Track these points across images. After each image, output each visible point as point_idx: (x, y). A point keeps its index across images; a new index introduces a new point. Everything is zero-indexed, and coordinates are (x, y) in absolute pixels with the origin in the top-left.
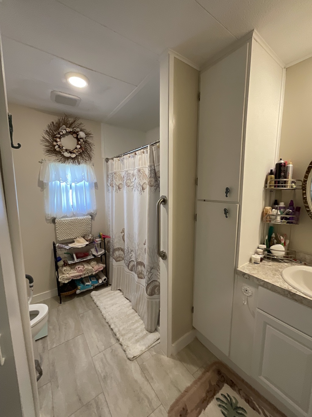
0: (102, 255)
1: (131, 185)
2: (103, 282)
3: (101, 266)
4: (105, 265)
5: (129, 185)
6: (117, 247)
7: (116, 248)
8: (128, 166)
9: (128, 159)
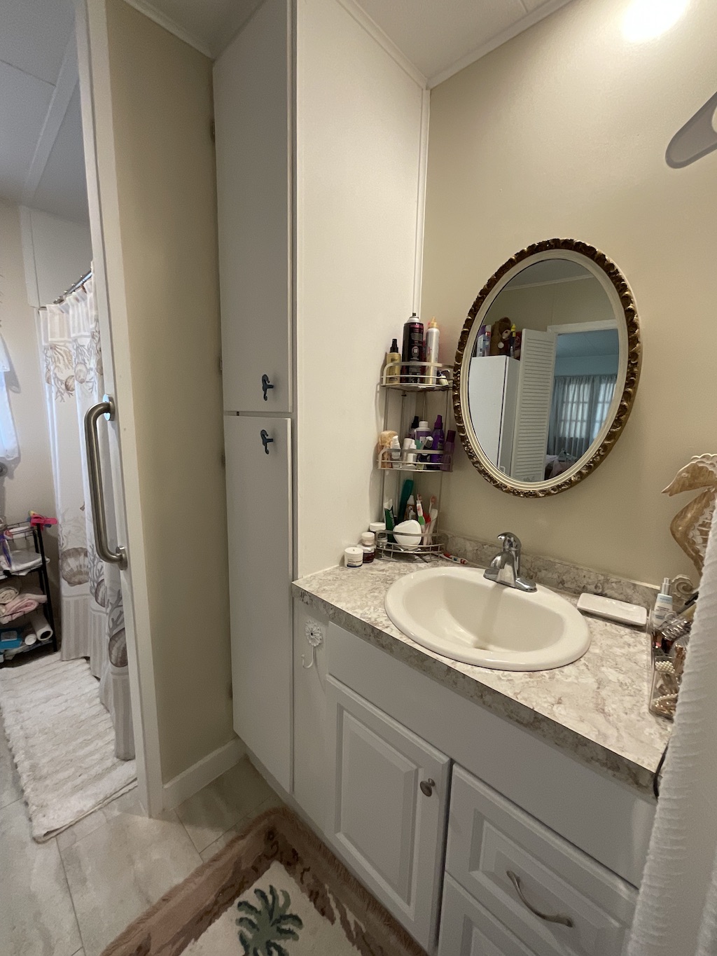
0: (32, 571)
1: (87, 380)
2: (38, 642)
3: (32, 600)
4: (43, 598)
5: (82, 377)
6: (69, 547)
7: (69, 550)
8: (76, 325)
9: (75, 306)
